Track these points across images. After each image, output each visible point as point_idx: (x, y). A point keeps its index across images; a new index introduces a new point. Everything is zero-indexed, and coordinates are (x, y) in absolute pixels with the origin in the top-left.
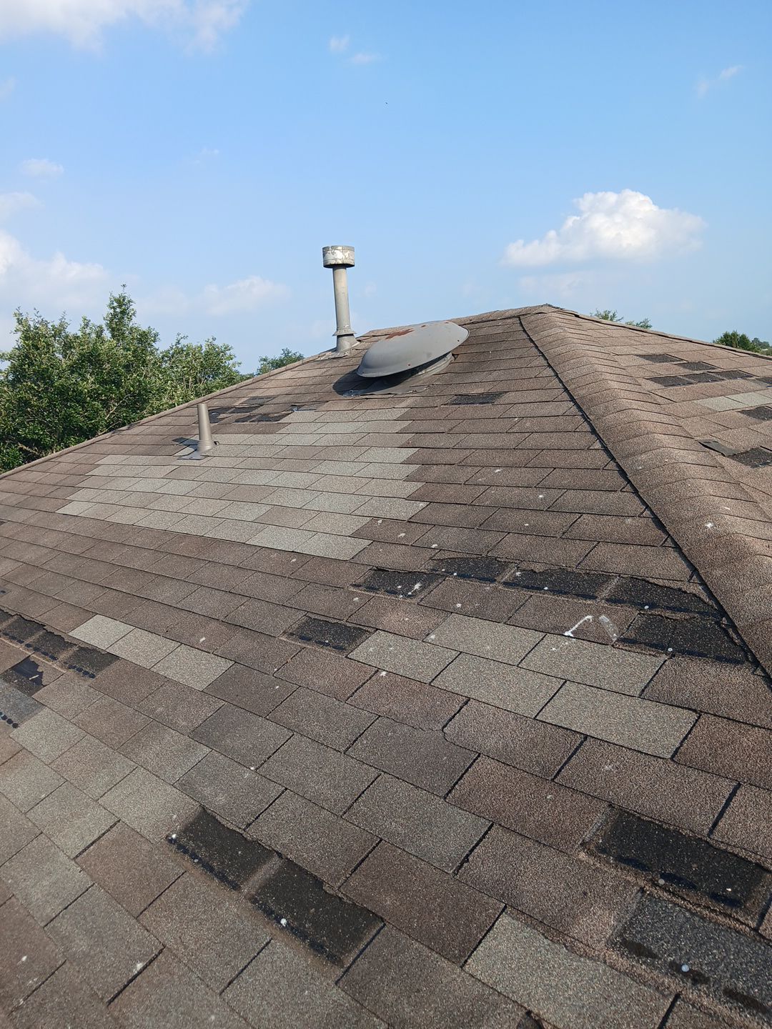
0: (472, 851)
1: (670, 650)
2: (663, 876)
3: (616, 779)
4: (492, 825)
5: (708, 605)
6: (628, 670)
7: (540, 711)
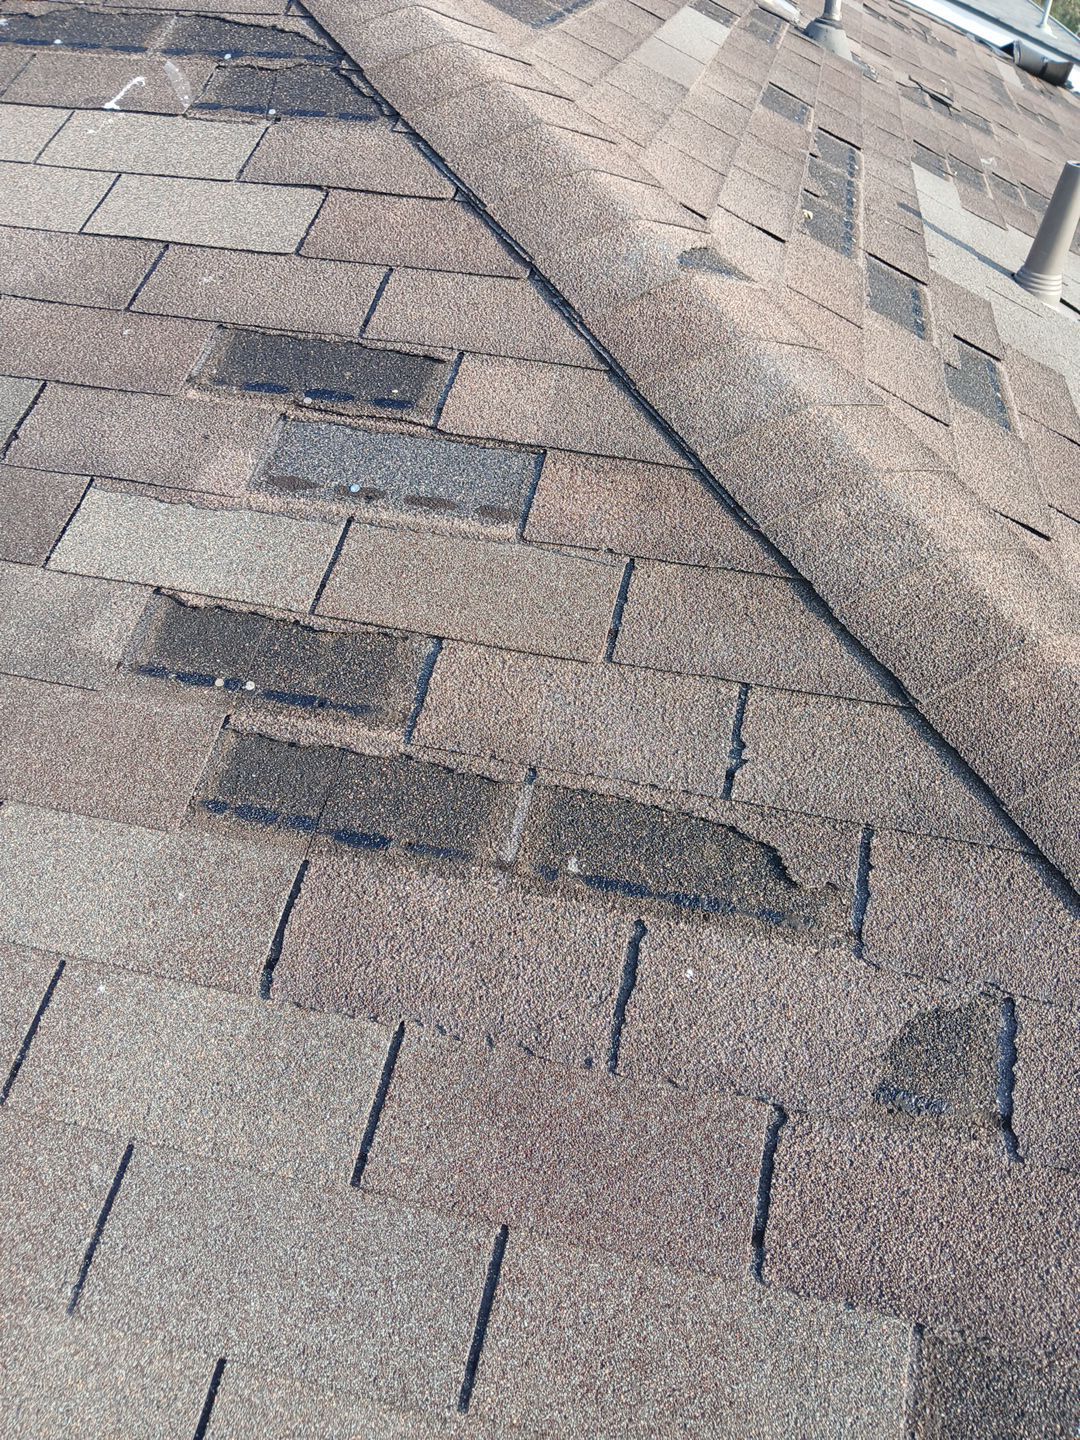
0: (19, 424)
1: (272, 112)
2: (308, 394)
3: (221, 291)
4: (44, 386)
5: (319, 46)
6: (214, 147)
7: (87, 221)
